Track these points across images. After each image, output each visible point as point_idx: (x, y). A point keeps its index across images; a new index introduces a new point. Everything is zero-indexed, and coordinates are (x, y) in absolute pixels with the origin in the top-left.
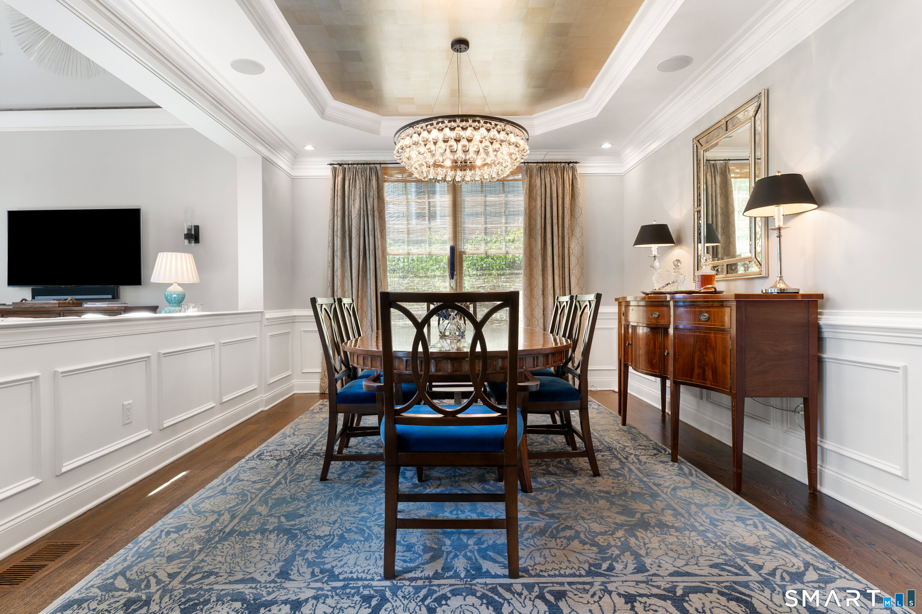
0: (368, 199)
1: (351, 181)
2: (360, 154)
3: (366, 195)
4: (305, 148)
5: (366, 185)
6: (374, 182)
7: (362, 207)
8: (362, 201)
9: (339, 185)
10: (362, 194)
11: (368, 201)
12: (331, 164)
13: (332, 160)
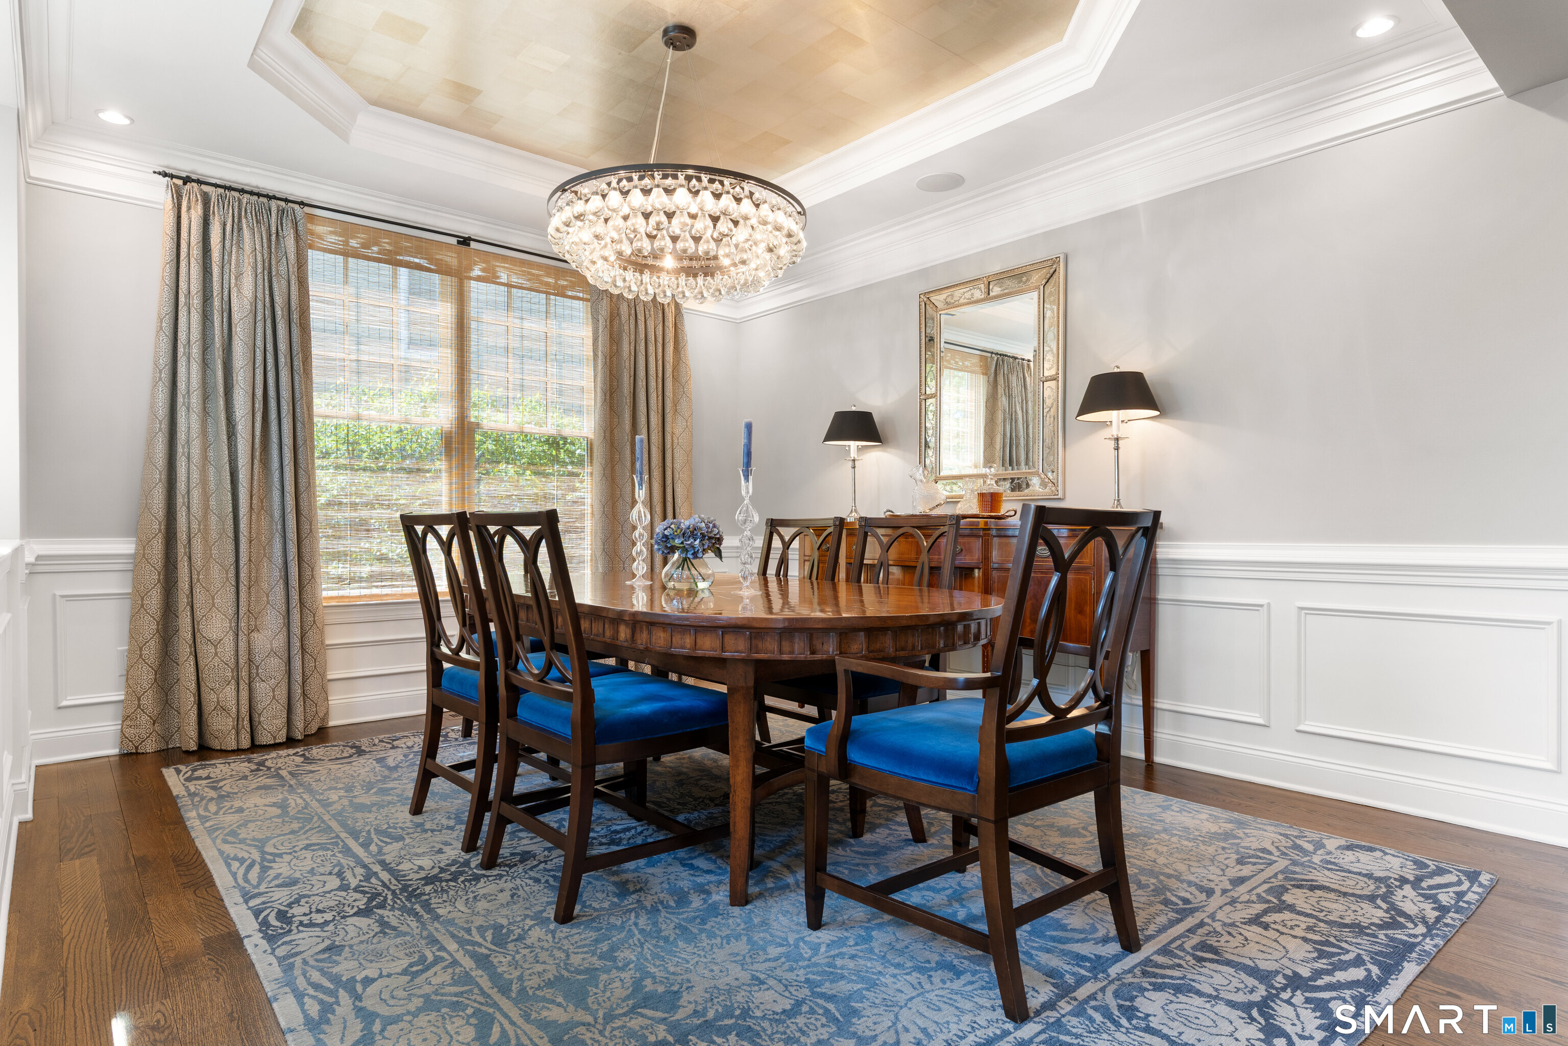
0: (274, 279)
1: (229, 228)
2: (248, 169)
3: (270, 268)
4: (102, 116)
5: (270, 247)
6: (290, 242)
7: (260, 295)
8: (260, 282)
9: (193, 232)
10: (260, 266)
11: (275, 285)
12: (165, 175)
13: (165, 163)
